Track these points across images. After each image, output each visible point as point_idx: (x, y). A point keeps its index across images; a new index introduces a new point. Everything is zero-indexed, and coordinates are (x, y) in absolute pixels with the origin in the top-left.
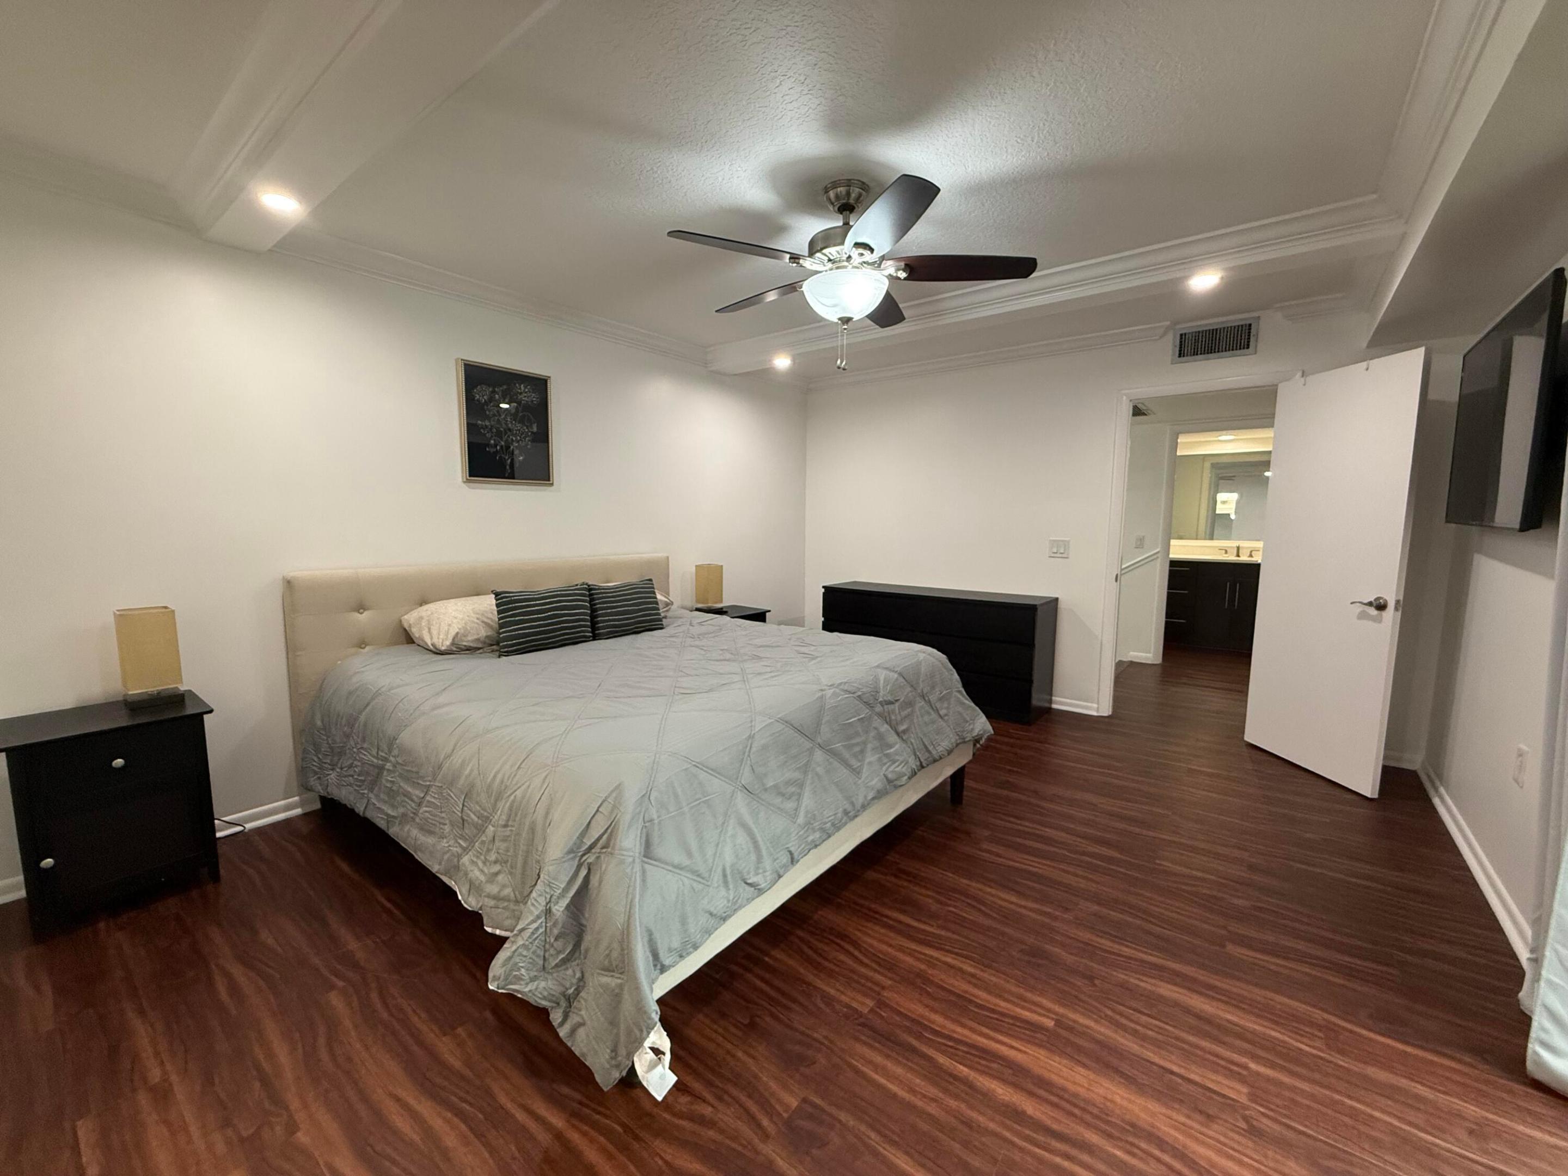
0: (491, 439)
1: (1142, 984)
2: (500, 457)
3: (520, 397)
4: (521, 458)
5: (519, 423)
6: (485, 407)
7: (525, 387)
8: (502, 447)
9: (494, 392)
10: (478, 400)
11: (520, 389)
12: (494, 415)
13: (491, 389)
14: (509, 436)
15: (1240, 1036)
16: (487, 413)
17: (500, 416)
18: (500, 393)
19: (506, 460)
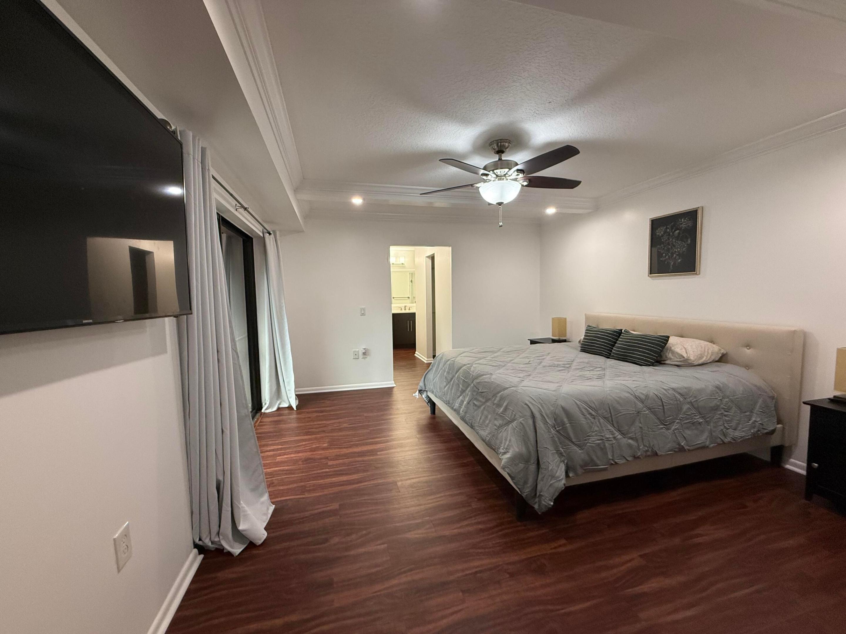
0: (663, 253)
1: (362, 474)
2: (668, 263)
3: (681, 226)
4: (680, 260)
5: (680, 241)
6: (662, 238)
7: (684, 219)
8: (669, 256)
9: (667, 228)
10: (658, 235)
11: (682, 221)
12: (666, 240)
13: (665, 227)
14: (673, 250)
15: (331, 475)
16: (662, 240)
17: (669, 240)
18: (670, 229)
19: (670, 263)
